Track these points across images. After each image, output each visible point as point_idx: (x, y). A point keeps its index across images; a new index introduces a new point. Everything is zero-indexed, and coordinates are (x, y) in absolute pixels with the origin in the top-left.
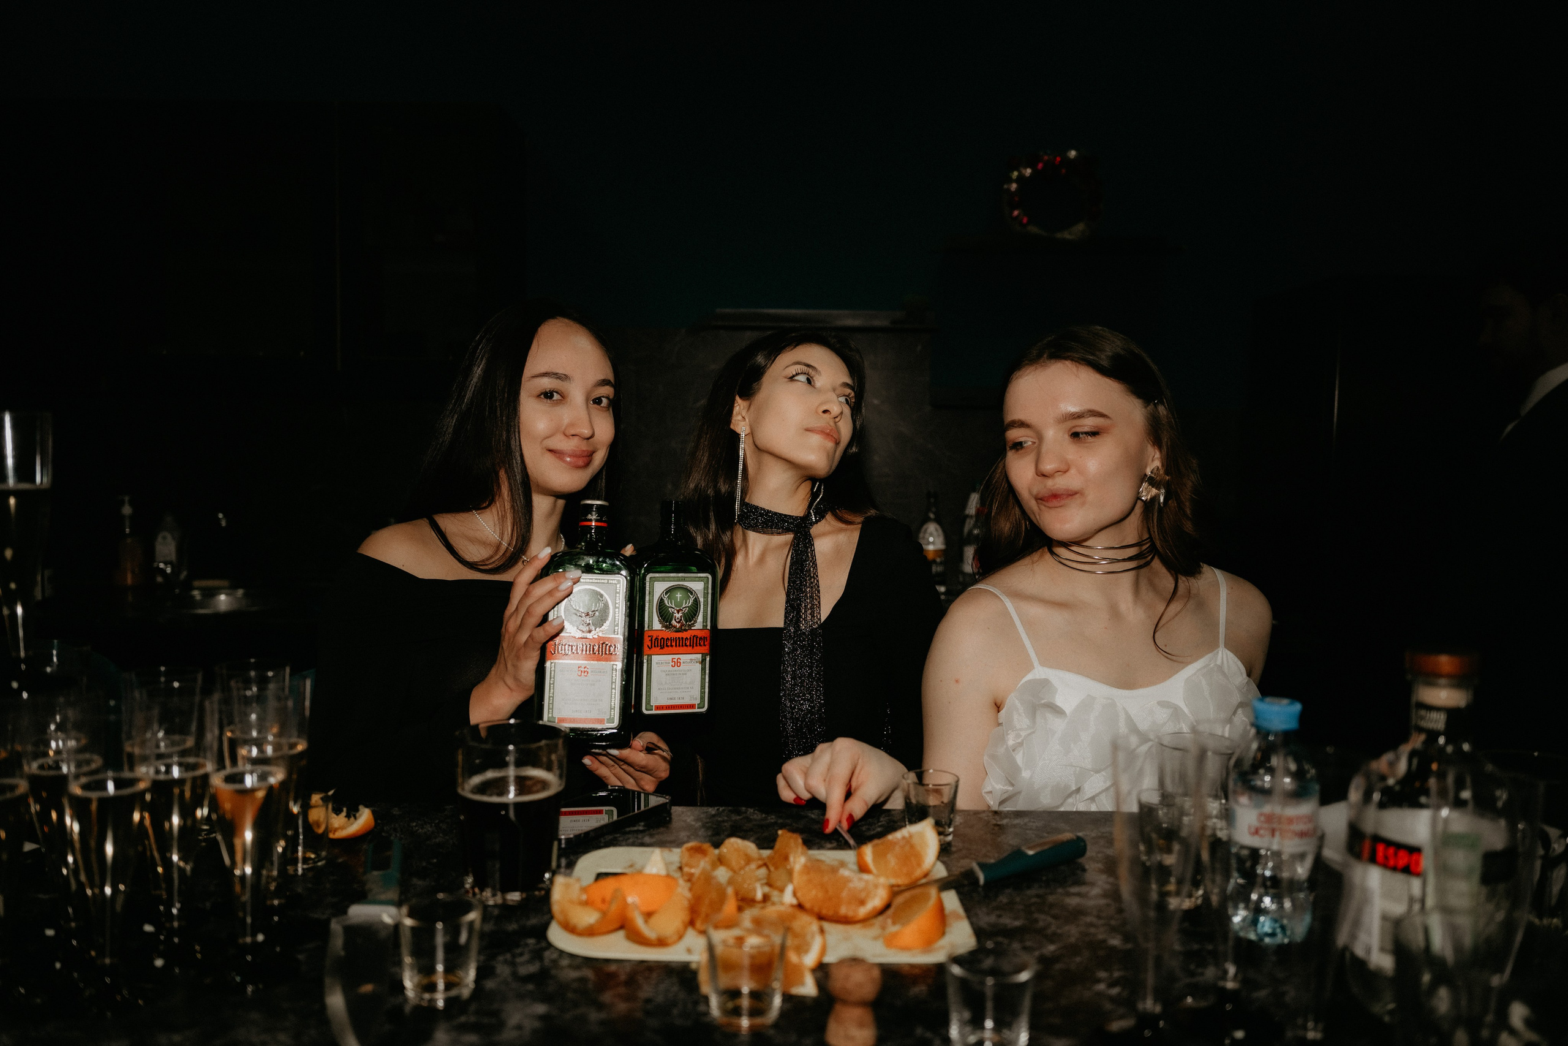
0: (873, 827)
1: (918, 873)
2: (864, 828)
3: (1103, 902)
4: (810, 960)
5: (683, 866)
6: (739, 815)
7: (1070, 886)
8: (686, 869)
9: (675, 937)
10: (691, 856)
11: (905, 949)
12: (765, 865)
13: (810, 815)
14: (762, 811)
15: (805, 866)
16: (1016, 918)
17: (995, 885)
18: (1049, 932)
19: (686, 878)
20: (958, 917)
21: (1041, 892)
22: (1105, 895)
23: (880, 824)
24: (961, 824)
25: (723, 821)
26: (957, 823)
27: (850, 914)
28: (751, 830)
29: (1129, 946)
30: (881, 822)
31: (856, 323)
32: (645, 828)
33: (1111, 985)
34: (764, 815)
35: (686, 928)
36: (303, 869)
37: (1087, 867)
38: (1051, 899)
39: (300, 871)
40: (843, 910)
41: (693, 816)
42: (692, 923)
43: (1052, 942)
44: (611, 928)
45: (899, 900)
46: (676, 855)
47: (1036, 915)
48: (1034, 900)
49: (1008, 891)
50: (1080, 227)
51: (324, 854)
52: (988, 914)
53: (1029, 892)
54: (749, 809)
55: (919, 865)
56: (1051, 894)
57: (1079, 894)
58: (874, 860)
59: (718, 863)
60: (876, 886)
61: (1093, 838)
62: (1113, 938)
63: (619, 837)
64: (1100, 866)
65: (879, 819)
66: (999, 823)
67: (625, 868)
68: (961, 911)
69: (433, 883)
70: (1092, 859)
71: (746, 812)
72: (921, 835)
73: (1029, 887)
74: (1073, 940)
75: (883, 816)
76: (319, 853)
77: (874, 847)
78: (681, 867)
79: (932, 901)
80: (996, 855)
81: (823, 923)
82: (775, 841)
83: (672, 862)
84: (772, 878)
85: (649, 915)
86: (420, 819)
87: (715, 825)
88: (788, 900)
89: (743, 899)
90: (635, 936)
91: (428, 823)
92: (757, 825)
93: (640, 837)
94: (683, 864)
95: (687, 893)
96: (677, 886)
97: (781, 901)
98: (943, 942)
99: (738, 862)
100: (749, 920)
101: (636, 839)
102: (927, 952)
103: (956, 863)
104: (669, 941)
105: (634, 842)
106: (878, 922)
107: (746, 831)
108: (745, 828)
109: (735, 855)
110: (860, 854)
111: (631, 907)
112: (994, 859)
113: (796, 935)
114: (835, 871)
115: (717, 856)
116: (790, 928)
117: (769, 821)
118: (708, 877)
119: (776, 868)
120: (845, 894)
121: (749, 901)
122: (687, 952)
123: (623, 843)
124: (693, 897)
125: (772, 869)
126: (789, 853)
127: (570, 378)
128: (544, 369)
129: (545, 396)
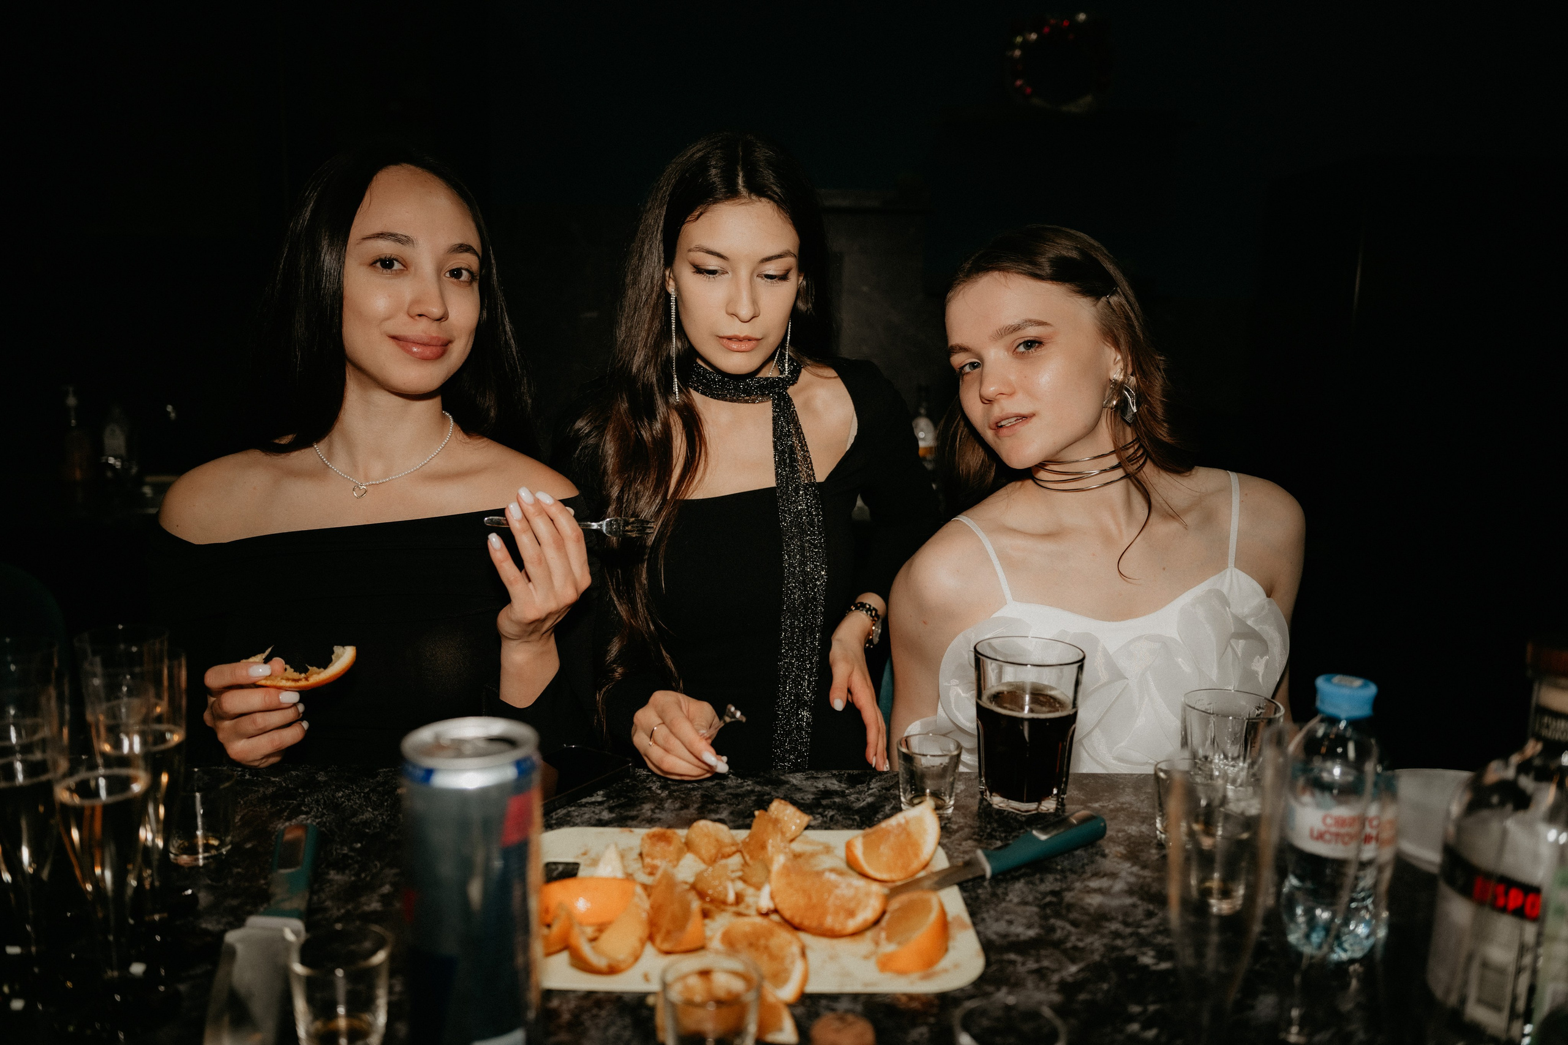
0: (863, 796)
1: (916, 865)
2: (852, 798)
3: (1128, 901)
4: (788, 992)
5: (644, 856)
7: (1089, 879)
8: (648, 860)
9: (631, 960)
10: (653, 845)
11: (901, 973)
12: (740, 851)
13: (791, 779)
15: (785, 867)
16: (1029, 925)
17: (1004, 877)
18: (1069, 945)
19: (649, 870)
20: (963, 926)
21: (1057, 887)
22: (1130, 892)
23: (870, 792)
24: (961, 791)
26: (958, 791)
27: (837, 927)
28: (725, 801)
29: (1164, 966)
30: (872, 789)
31: (844, 203)
32: (605, 799)
33: (1146, 1027)
34: (739, 781)
35: (643, 944)
36: (204, 858)
37: (1107, 851)
38: (1068, 897)
39: (201, 862)
40: (829, 922)
41: (659, 782)
42: (651, 938)
43: (1073, 961)
44: (558, 948)
45: (895, 904)
46: (635, 837)
47: (1052, 921)
48: (1048, 899)
49: (1019, 885)
50: (1087, 99)
51: (229, 839)
52: (997, 920)
53: (1043, 888)
55: (917, 855)
56: (1069, 889)
57: (1099, 891)
58: (864, 853)
59: (686, 849)
60: (868, 894)
61: (1112, 810)
62: (1144, 954)
63: (574, 811)
64: (1121, 849)
65: (869, 784)
67: (577, 857)
68: (966, 918)
69: (353, 878)
70: (1114, 840)
72: (919, 820)
73: (1042, 881)
74: (1097, 957)
75: (874, 780)
76: (223, 838)
77: (864, 836)
78: (641, 855)
79: (934, 916)
80: (1003, 835)
81: (806, 938)
82: (752, 821)
83: (631, 849)
84: (747, 870)
85: (601, 928)
86: (347, 788)
87: (684, 794)
88: (765, 903)
89: (712, 901)
90: (581, 964)
91: (357, 793)
92: (731, 794)
93: (597, 811)
94: (645, 851)
95: (646, 904)
96: (634, 894)
97: (757, 903)
98: (945, 962)
99: (707, 849)
100: (718, 935)
101: (592, 814)
102: (926, 977)
103: (957, 847)
104: (623, 966)
105: (590, 818)
106: (869, 934)
107: (719, 803)
108: (717, 798)
109: (706, 840)
110: (849, 846)
111: (576, 931)
112: (1002, 841)
113: (773, 957)
114: (819, 874)
115: (683, 840)
116: (766, 948)
117: (745, 788)
118: (670, 883)
119: (752, 857)
120: (831, 902)
121: (720, 903)
122: (646, 978)
123: (578, 820)
124: (652, 907)
125: (747, 858)
126: (769, 839)
127: (413, 241)
128: (378, 229)
129: (381, 265)
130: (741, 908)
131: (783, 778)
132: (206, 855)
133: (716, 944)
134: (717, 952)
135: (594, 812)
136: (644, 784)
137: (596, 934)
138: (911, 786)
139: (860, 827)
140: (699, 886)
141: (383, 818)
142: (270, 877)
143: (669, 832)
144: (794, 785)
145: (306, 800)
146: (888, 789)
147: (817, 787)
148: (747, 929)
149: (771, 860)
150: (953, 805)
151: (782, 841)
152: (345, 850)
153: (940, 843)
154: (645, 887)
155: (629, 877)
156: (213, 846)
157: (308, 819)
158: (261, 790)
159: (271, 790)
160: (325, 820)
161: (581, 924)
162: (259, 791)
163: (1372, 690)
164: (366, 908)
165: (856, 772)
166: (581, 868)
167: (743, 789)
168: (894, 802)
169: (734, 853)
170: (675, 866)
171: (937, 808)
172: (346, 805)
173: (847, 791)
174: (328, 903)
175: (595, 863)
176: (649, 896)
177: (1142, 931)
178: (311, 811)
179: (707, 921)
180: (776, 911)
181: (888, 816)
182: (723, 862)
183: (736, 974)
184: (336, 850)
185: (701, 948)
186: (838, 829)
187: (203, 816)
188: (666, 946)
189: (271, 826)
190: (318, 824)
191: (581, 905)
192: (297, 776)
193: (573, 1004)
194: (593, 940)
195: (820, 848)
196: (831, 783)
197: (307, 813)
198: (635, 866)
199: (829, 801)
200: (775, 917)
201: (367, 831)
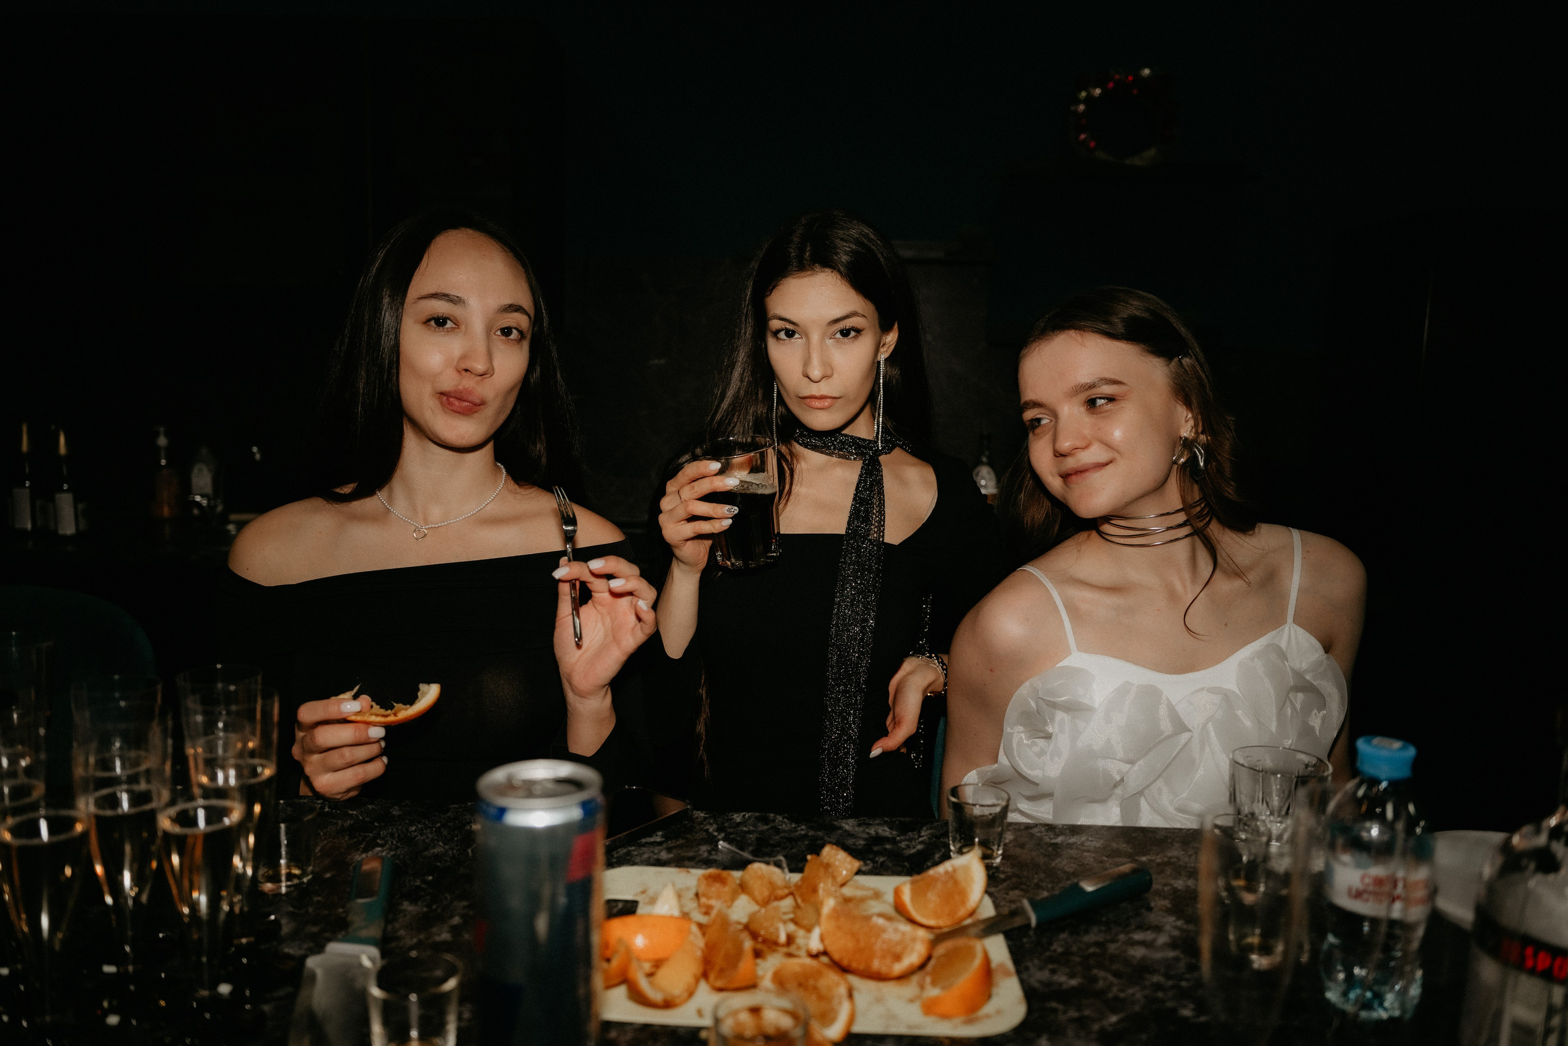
0: (913, 843)
1: (962, 912)
2: (903, 845)
3: (1171, 954)
4: (835, 1032)
5: (700, 894)
6: (767, 824)
7: (1133, 931)
8: (703, 900)
9: (685, 995)
10: (709, 885)
11: (945, 1017)
12: (792, 894)
13: (844, 825)
14: (791, 819)
15: (834, 910)
16: (1072, 976)
17: (1049, 927)
18: (1110, 995)
19: (704, 910)
20: (1007, 974)
21: (1100, 938)
22: (1173, 945)
23: (921, 839)
24: (1011, 841)
25: (749, 832)
26: (1007, 841)
27: (884, 970)
29: (1203, 1019)
30: (923, 836)
32: (663, 839)
34: (793, 825)
35: (697, 981)
36: (287, 887)
37: (1153, 904)
38: (1112, 948)
39: (284, 890)
40: (876, 965)
41: (716, 824)
42: (705, 975)
43: (1114, 1011)
44: (615, 982)
45: (941, 950)
46: (692, 878)
47: (1095, 971)
48: (1092, 950)
49: (1064, 936)
50: (1152, 152)
51: (310, 868)
52: (1041, 969)
53: (1087, 938)
54: (778, 817)
55: (963, 902)
56: (1113, 941)
57: (1143, 943)
58: (913, 899)
59: (740, 891)
60: (914, 940)
61: (1159, 864)
62: (1185, 1007)
63: (634, 850)
64: (1166, 903)
65: (919, 832)
66: (1053, 841)
67: (636, 895)
68: (1010, 965)
69: (425, 909)
70: (1159, 894)
71: (774, 821)
72: (966, 869)
73: (1087, 932)
74: (1137, 1008)
75: (925, 828)
76: (305, 868)
77: (912, 883)
78: (697, 895)
79: (977, 962)
80: (1050, 886)
81: (854, 980)
82: (804, 865)
83: (688, 889)
84: (799, 913)
85: (658, 964)
86: (420, 822)
87: (740, 836)
88: (815, 945)
89: (765, 941)
90: (638, 997)
91: (429, 828)
92: (785, 838)
93: (656, 851)
94: (700, 892)
95: (700, 942)
96: (689, 932)
97: (807, 945)
98: (989, 1008)
99: (761, 892)
100: (769, 975)
101: (651, 854)
102: (969, 1022)
103: (1005, 896)
104: (678, 1001)
105: (649, 858)
106: (915, 979)
107: (773, 846)
108: (771, 842)
109: (760, 882)
110: (897, 892)
111: (634, 965)
112: (1048, 891)
113: (821, 998)
114: (868, 918)
115: (738, 882)
116: (815, 988)
117: (799, 832)
118: (724, 922)
119: (803, 900)
120: (878, 946)
121: (772, 944)
122: (700, 1013)
123: (638, 859)
124: (707, 945)
125: (799, 901)
126: (819, 883)
127: (464, 302)
128: (432, 289)
129: (436, 323)
130: (792, 949)
131: (836, 823)
132: (289, 883)
133: (767, 983)
134: (767, 991)
135: (653, 852)
136: (702, 826)
137: (653, 970)
138: (960, 835)
139: (909, 873)
140: (753, 926)
141: (453, 853)
142: (348, 906)
143: (725, 873)
144: (846, 831)
145: (381, 833)
146: (938, 837)
147: (868, 833)
148: (797, 969)
149: (821, 903)
150: (1002, 855)
151: (833, 885)
152: (418, 883)
153: (987, 892)
154: (700, 926)
155: (685, 916)
156: (295, 876)
157: (383, 852)
158: (340, 822)
159: (348, 823)
160: (399, 852)
161: (639, 960)
162: (336, 824)
163: (1411, 752)
164: (437, 939)
165: (907, 819)
166: (640, 905)
167: (797, 833)
168: (943, 850)
169: (786, 896)
170: (729, 907)
171: (985, 857)
172: (418, 839)
173: (898, 838)
174: (402, 932)
175: (653, 901)
176: (704, 934)
177: (1184, 984)
178: (386, 844)
179: (759, 961)
180: (825, 953)
181: (936, 864)
182: (776, 904)
183: (786, 1012)
184: (409, 881)
185: (752, 986)
186: (889, 875)
187: (287, 846)
188: (719, 983)
189: (349, 857)
190: (392, 856)
191: (639, 941)
192: (373, 809)
193: (629, 1036)
194: (650, 975)
195: (870, 893)
196: (883, 830)
197: (382, 846)
198: (691, 905)
199: (880, 847)
200: (824, 959)
201: (438, 864)
